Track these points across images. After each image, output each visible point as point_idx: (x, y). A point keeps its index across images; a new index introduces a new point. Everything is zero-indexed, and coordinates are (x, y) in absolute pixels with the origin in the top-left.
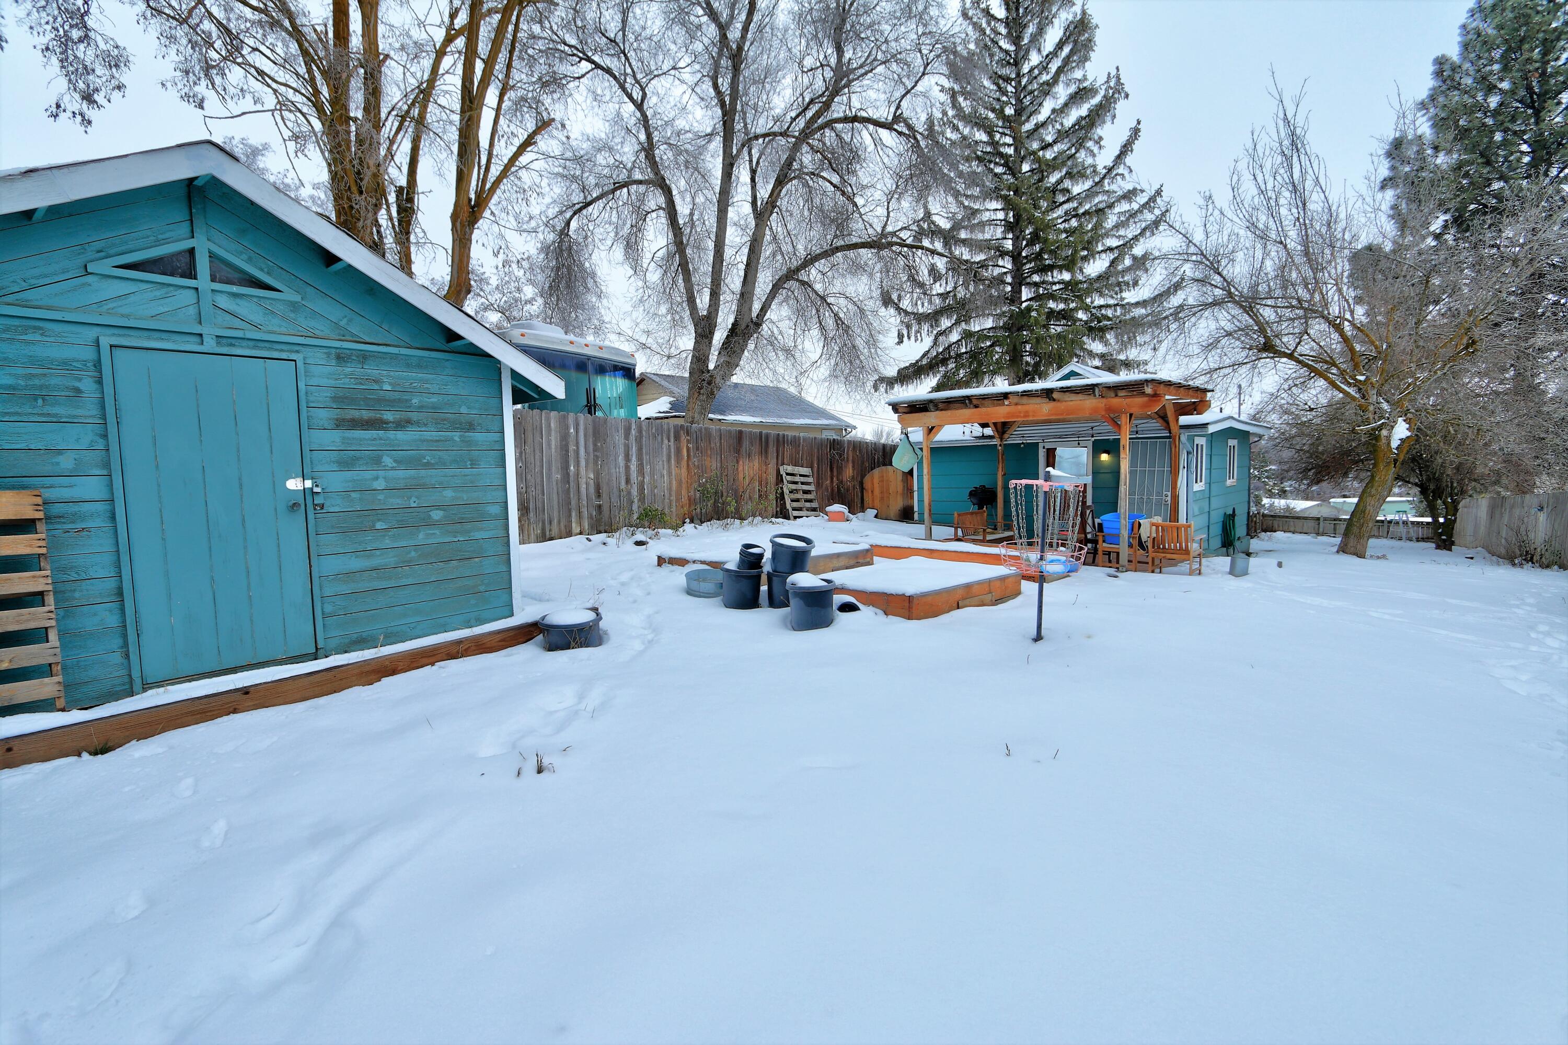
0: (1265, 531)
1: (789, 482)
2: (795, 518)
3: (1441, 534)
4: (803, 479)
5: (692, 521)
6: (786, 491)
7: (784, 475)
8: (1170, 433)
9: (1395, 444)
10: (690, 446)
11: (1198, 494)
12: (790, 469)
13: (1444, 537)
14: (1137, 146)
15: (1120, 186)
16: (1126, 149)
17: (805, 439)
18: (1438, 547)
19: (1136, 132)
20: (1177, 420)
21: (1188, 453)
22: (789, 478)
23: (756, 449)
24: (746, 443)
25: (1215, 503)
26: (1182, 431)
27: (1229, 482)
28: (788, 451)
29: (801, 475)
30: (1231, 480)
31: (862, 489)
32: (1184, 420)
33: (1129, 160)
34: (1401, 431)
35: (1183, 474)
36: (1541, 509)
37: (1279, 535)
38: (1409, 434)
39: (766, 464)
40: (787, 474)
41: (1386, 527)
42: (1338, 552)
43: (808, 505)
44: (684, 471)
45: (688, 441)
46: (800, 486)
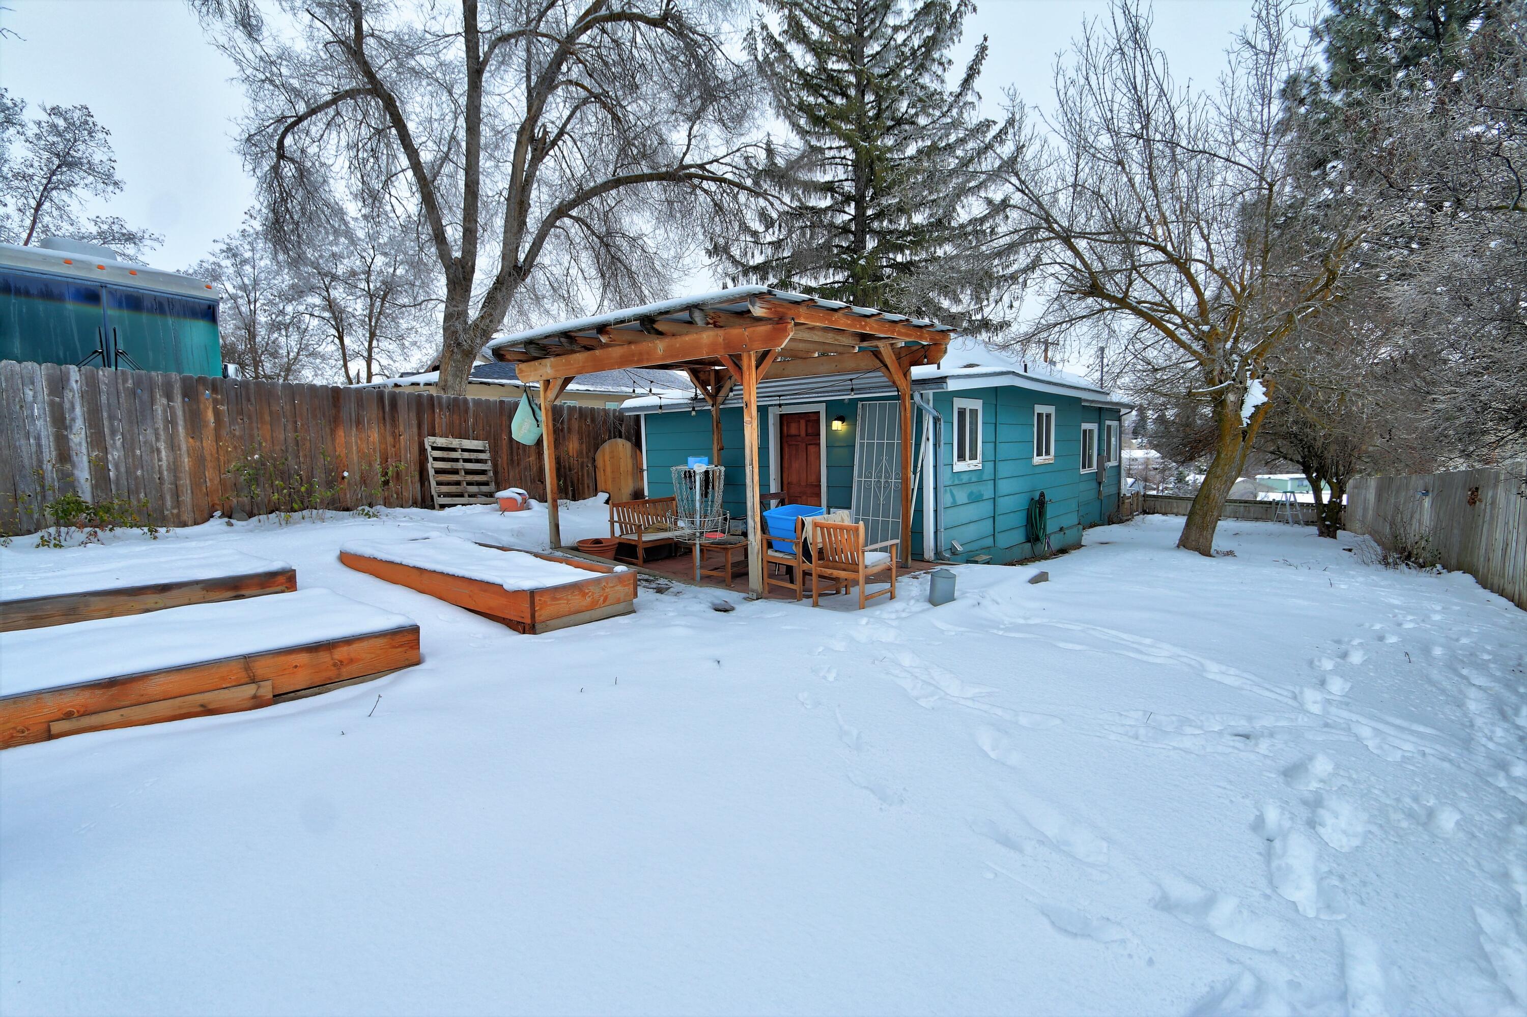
0: (1145, 512)
1: (435, 459)
2: (442, 507)
3: (1325, 519)
4: (466, 455)
5: (228, 515)
6: (431, 472)
7: (429, 449)
8: (898, 391)
9: (1247, 411)
10: (223, 408)
11: (965, 478)
12: (441, 441)
13: (1327, 523)
14: (984, 67)
15: (972, 118)
16: (973, 72)
17: (478, 403)
18: (1321, 534)
19: (983, 49)
20: (906, 373)
21: (936, 420)
22: (437, 454)
23: (371, 413)
24: (349, 408)
25: (1004, 486)
26: (915, 387)
27: (1037, 460)
28: (442, 419)
29: (464, 450)
30: (1044, 457)
31: (595, 467)
32: (917, 372)
33: (978, 83)
34: (1256, 394)
35: (928, 449)
36: (1426, 493)
37: (1157, 517)
38: (1265, 399)
39: (396, 436)
40: (434, 448)
41: (1273, 508)
42: (1178, 546)
43: (473, 489)
44: (208, 443)
45: (216, 402)
46: (460, 465)
